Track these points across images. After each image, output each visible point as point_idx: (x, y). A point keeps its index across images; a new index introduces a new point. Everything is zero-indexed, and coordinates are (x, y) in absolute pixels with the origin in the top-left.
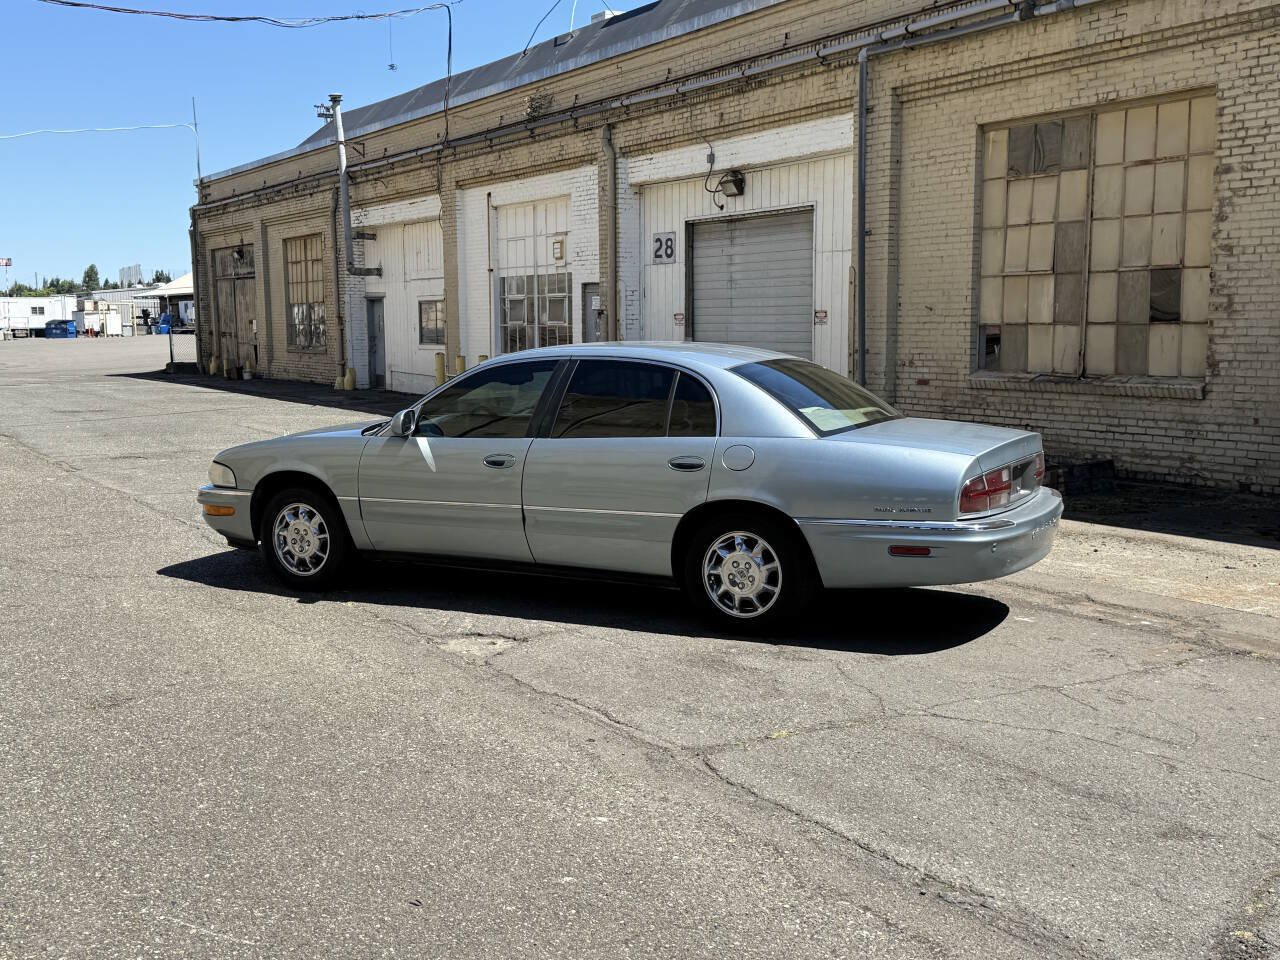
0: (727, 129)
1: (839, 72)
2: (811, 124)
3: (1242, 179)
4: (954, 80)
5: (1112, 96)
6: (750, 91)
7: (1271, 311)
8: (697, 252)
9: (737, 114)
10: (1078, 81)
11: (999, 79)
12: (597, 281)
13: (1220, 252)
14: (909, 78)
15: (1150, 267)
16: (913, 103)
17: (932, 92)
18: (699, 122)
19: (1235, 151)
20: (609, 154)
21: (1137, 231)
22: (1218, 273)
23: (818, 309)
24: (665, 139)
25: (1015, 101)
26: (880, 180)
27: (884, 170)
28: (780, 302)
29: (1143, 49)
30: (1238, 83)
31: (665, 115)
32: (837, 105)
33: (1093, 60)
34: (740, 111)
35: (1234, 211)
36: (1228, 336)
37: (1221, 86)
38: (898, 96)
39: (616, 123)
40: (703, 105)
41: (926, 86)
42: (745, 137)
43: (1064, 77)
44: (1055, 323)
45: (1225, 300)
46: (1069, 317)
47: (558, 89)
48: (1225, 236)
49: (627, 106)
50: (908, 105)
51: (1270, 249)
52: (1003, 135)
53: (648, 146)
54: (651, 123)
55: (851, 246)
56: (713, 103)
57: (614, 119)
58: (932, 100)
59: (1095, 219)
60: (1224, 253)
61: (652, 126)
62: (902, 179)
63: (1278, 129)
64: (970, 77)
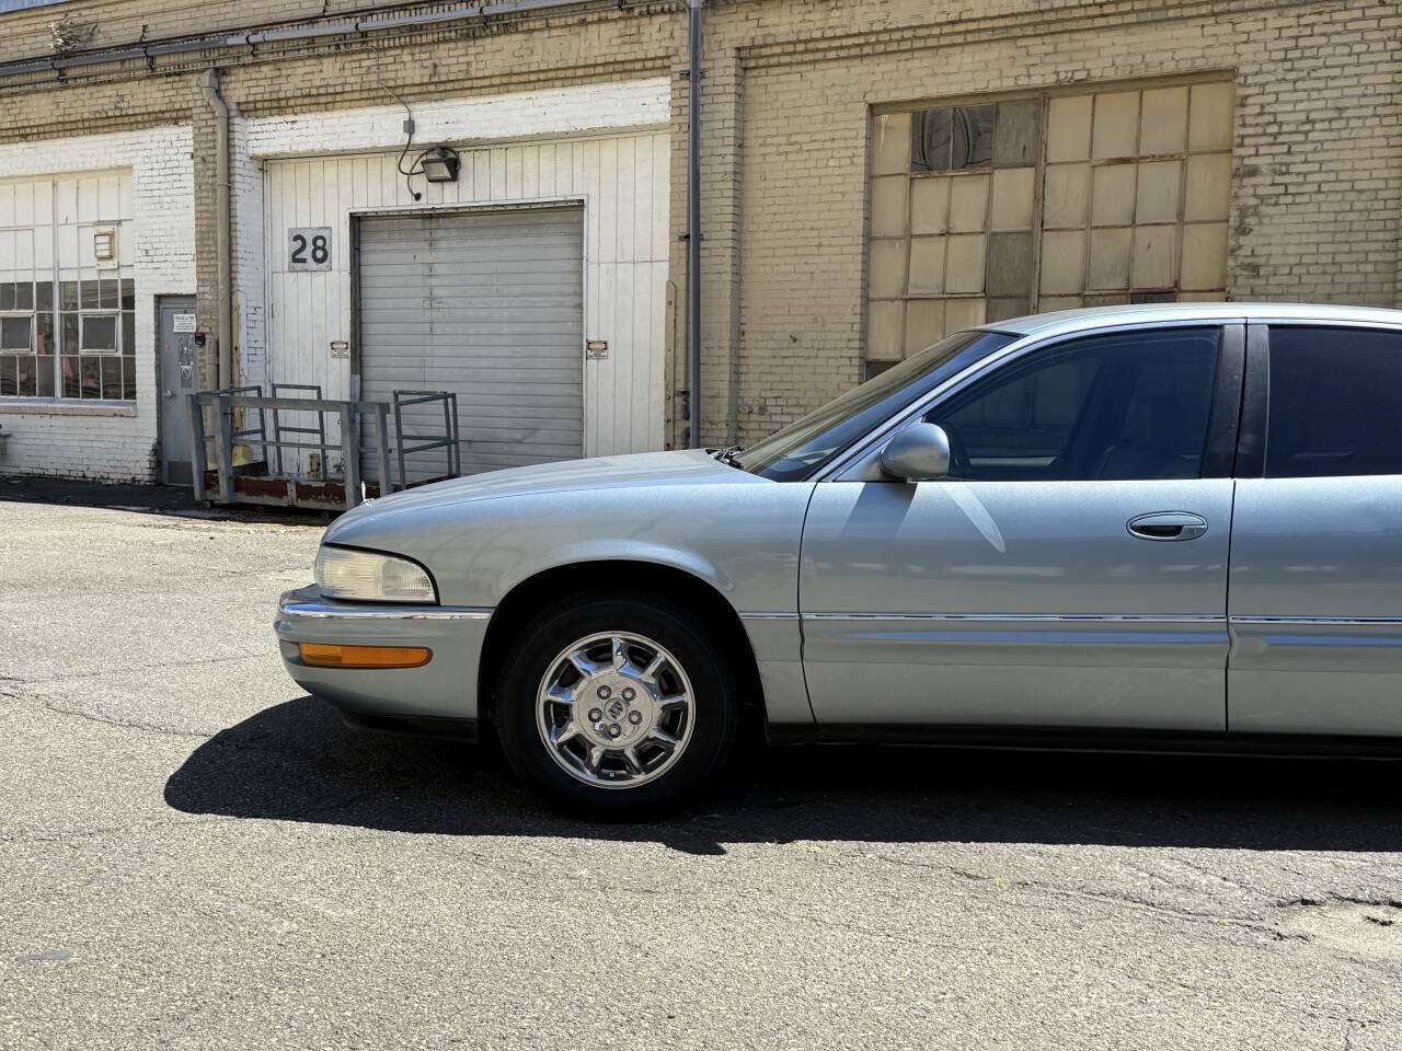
0: (442, 87)
1: (645, 21)
3: (1273, 184)
4: (836, 43)
5: (1081, 75)
6: (487, 36)
8: (365, 259)
9: (464, 67)
10: (1028, 54)
11: (906, 45)
12: (193, 291)
13: (1239, 273)
14: (765, 36)
15: (1131, 291)
16: (763, 72)
17: (798, 58)
18: (393, 75)
20: (219, 111)
21: (1111, 247)
22: (1238, 298)
23: (591, 339)
24: (327, 94)
25: (927, 75)
26: (718, 168)
27: (725, 155)
28: (517, 329)
29: (1132, 18)
30: (1270, 67)
31: (325, 61)
32: (638, 66)
33: (1053, 28)
34: (468, 63)
35: (1261, 223)
37: (1243, 70)
38: (741, 59)
39: (229, 68)
40: (398, 52)
41: (790, 48)
42: (471, 101)
43: (1006, 50)
47: (107, 16)
48: (1249, 253)
49: (254, 45)
50: (755, 73)
51: (1312, 269)
52: (903, 122)
53: (292, 102)
54: (300, 71)
55: (666, 255)
56: (417, 50)
57: (227, 63)
58: (794, 68)
59: (1047, 230)
60: (1246, 273)
61: (301, 75)
62: (746, 169)
63: (1326, 125)
64: (861, 40)
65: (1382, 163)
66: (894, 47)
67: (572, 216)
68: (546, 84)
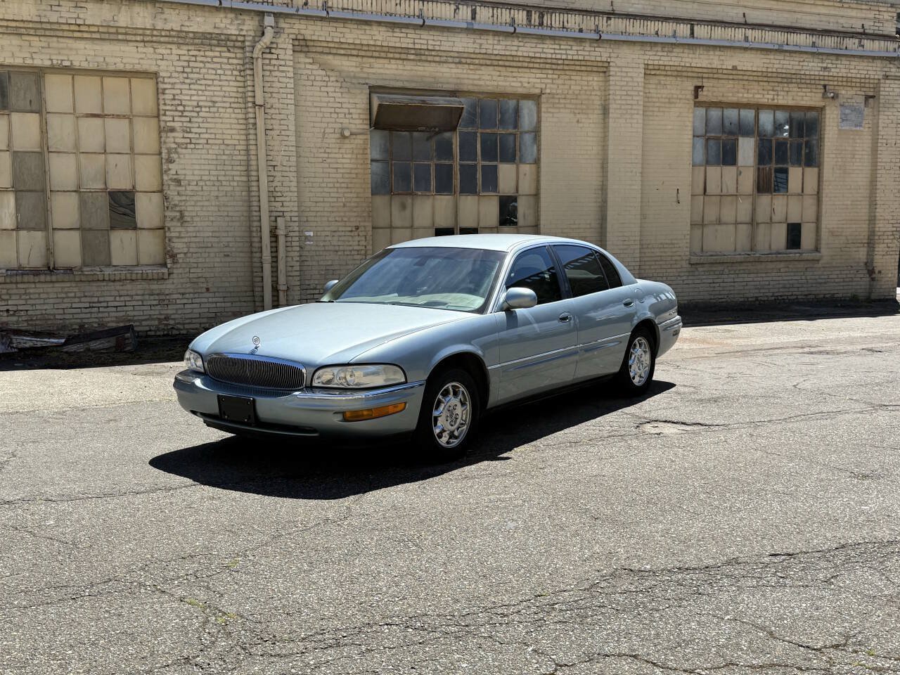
3: (183, 137)
5: (67, 63)
7: (212, 221)
10: (30, 46)
13: (170, 183)
15: (108, 190)
19: (176, 119)
21: (92, 166)
22: (170, 197)
29: (97, 36)
30: (176, 75)
33: (48, 33)
35: (179, 157)
36: (182, 237)
37: (161, 74)
43: (15, 41)
44: (18, 229)
45: (178, 214)
46: (32, 225)
48: (175, 173)
51: (208, 183)
59: (51, 152)
60: (174, 183)
63: (207, 109)
65: (236, 132)
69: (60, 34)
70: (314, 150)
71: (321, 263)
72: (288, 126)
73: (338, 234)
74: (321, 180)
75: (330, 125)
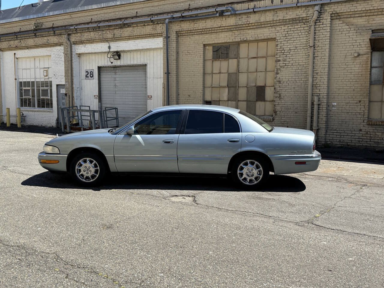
0: (116, 39)
1: (157, 25)
2: (146, 40)
3: (283, 63)
4: (196, 31)
5: (245, 39)
6: (125, 28)
7: (291, 98)
8: (101, 76)
9: (120, 35)
10: (235, 34)
11: (210, 32)
12: (64, 83)
13: (277, 82)
14: (182, 29)
15: (256, 86)
16: (182, 37)
17: (189, 34)
18: (105, 36)
19: (281, 56)
20: (69, 43)
21: (252, 76)
22: (277, 88)
23: (148, 95)
24: (91, 40)
25: (215, 38)
26: (173, 58)
27: (174, 55)
28: (134, 93)
29: (255, 27)
30: (282, 38)
31: (91, 33)
32: (156, 35)
33: (239, 29)
34: (121, 34)
35: (281, 72)
36: (279, 105)
37: (277, 38)
38: (178, 34)
40: (106, 31)
41: (187, 32)
42: (122, 42)
43: (230, 33)
44: (228, 100)
45: (278, 95)
46: (232, 99)
47: (45, 21)
48: (279, 78)
49: (76, 29)
50: (180, 37)
51: (291, 82)
52: (211, 48)
53: (84, 42)
54: (86, 35)
55: (163, 77)
56: (110, 30)
57: (71, 33)
58: (188, 36)
59: (240, 73)
60: (278, 83)
61: (86, 36)
62: (179, 58)
63: (293, 51)
64: (201, 30)
65: (304, 59)
66: (208, 32)
67: (144, 67)
68: (138, 38)
69: (243, 28)
70: (340, 64)
71: (340, 118)
72: (325, 54)
73: (349, 104)
74: (342, 78)
75: (349, 52)
